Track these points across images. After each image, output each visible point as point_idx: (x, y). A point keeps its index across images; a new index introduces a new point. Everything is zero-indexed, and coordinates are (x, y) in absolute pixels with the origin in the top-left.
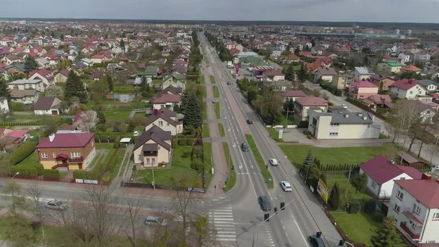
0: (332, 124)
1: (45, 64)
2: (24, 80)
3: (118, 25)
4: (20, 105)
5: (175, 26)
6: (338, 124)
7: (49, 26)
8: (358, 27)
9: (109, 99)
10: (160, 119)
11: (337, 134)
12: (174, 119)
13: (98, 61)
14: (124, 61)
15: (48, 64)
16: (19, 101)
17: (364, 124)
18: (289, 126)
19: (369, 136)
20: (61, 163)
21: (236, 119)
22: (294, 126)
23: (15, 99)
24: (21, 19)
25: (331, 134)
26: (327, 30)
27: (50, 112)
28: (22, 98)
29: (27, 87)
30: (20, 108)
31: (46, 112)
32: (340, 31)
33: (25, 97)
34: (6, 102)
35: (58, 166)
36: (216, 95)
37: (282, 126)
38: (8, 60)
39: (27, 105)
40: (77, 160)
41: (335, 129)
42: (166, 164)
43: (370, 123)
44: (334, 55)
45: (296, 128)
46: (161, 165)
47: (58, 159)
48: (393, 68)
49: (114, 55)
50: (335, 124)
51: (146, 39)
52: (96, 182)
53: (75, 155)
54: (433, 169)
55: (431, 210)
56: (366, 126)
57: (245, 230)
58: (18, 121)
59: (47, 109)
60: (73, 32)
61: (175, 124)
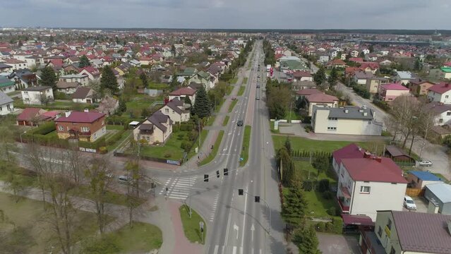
0: (330, 118)
1: (99, 65)
2: (73, 75)
3: (181, 34)
4: (63, 94)
5: (236, 34)
6: (336, 119)
7: (120, 34)
8: (440, 34)
9: (139, 94)
10: (166, 107)
11: (335, 128)
12: (180, 107)
13: (146, 63)
14: (169, 63)
15: (102, 64)
16: (63, 91)
17: (364, 119)
18: (293, 121)
19: (371, 132)
20: (73, 135)
21: (245, 114)
22: (298, 121)
23: (60, 89)
24: (98, 29)
25: (329, 128)
26: (400, 38)
27: (85, 101)
28: (65, 89)
29: (74, 80)
30: (63, 97)
31: (81, 101)
32: (414, 39)
33: (69, 88)
34: (51, 90)
35: (70, 138)
36: (240, 93)
37: (286, 121)
38: (70, 61)
39: (69, 94)
40: (85, 133)
41: (333, 123)
42: (160, 143)
43: (370, 120)
44: (387, 61)
45: (300, 123)
46: (155, 144)
47: (72, 131)
48: (447, 74)
49: (164, 58)
50: (333, 119)
51: (200, 46)
52: (95, 151)
53: (85, 130)
54: (418, 163)
55: (357, 182)
56: (367, 123)
57: (198, 193)
58: (57, 106)
59: (83, 98)
60: (137, 39)
61: (180, 112)
